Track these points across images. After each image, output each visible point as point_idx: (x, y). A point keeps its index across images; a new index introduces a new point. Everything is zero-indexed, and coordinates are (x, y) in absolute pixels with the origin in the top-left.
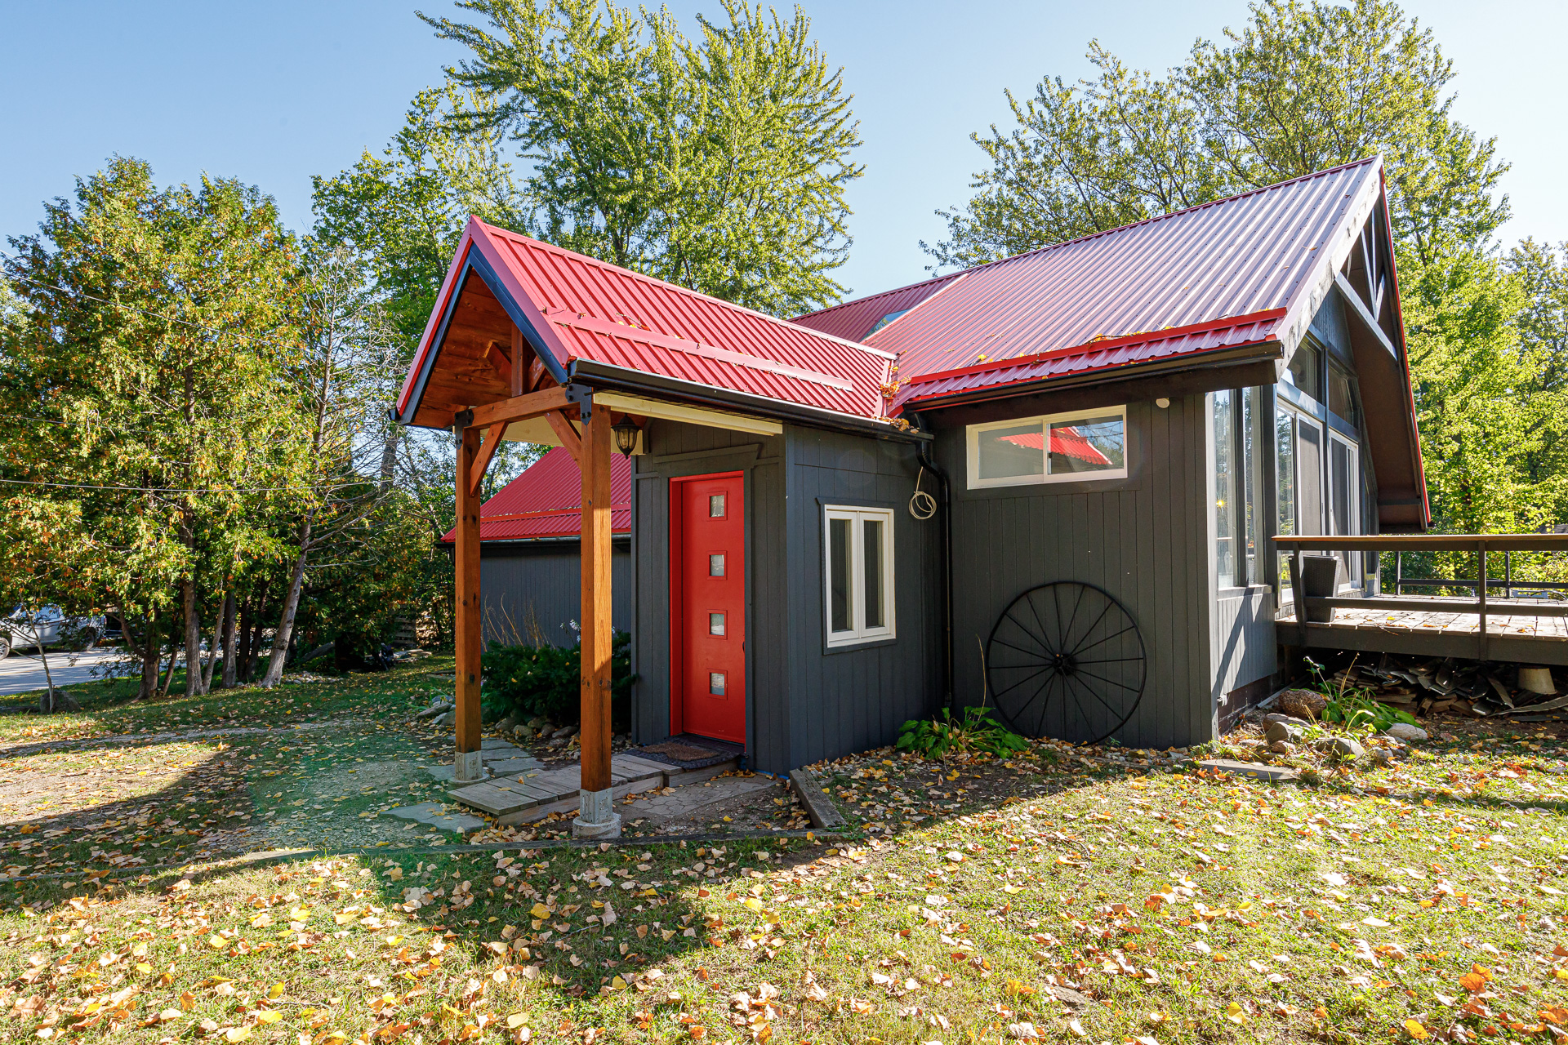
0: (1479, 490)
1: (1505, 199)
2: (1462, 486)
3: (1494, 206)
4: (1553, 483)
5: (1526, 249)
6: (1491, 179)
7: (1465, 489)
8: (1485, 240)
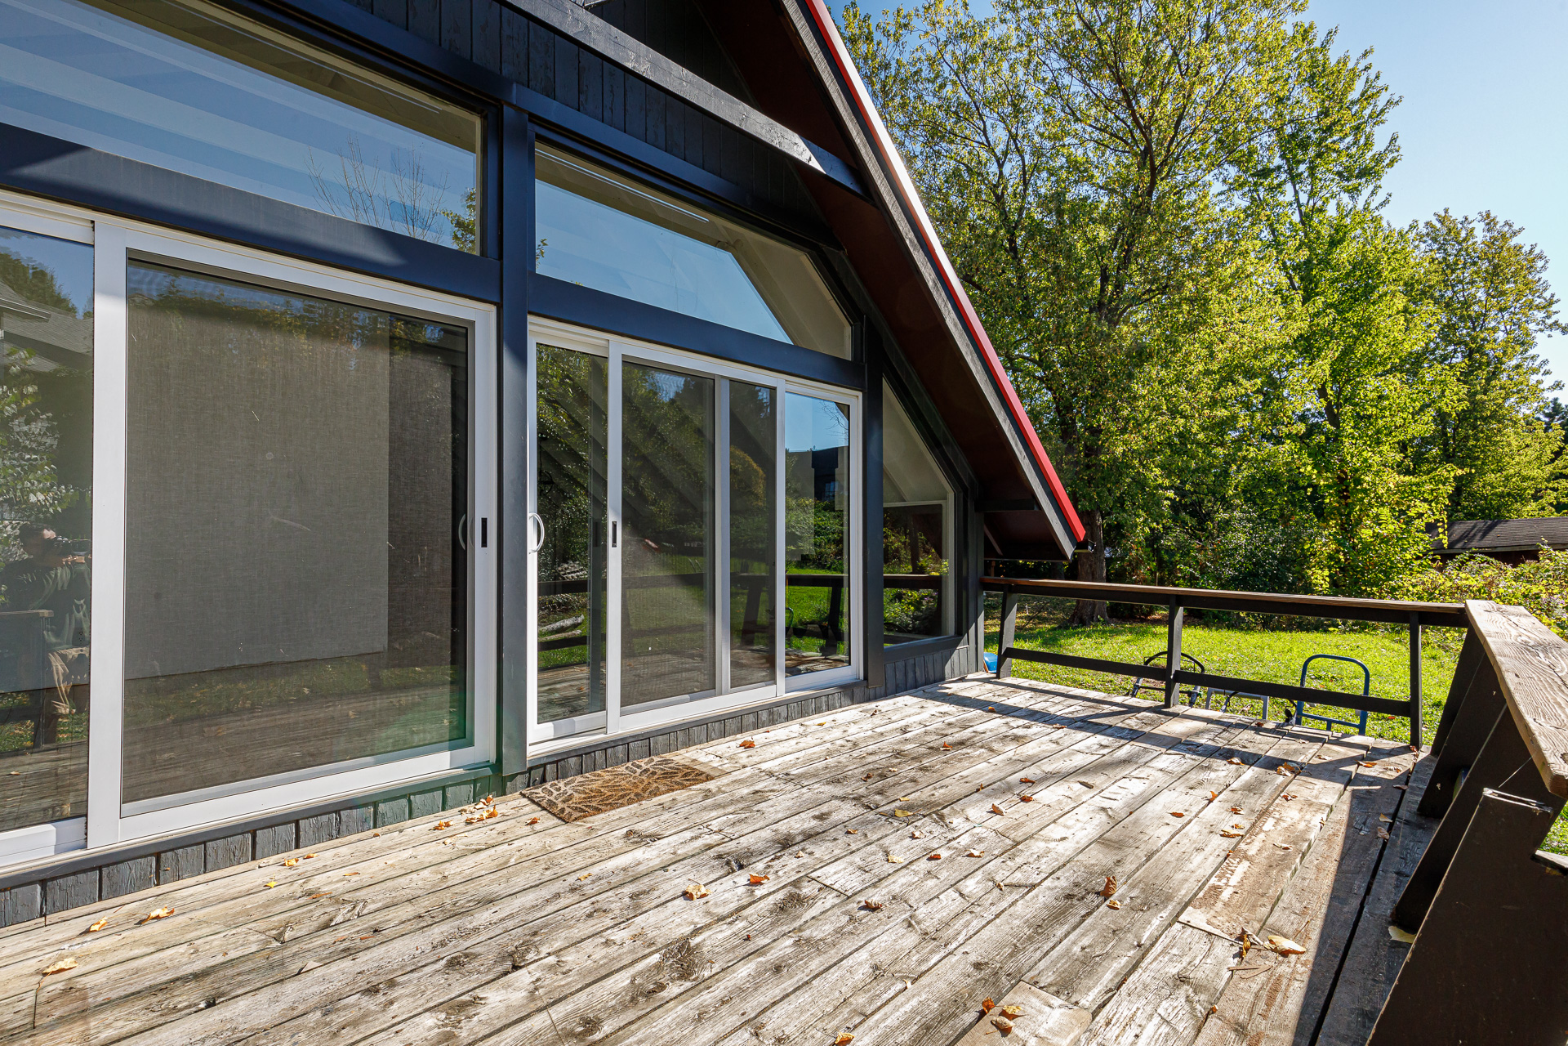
0: (1358, 482)
1: (1393, 139)
2: (1339, 477)
3: (1379, 145)
4: (1446, 474)
5: (1442, 222)
6: (1377, 117)
7: (1342, 480)
8: (1373, 193)
